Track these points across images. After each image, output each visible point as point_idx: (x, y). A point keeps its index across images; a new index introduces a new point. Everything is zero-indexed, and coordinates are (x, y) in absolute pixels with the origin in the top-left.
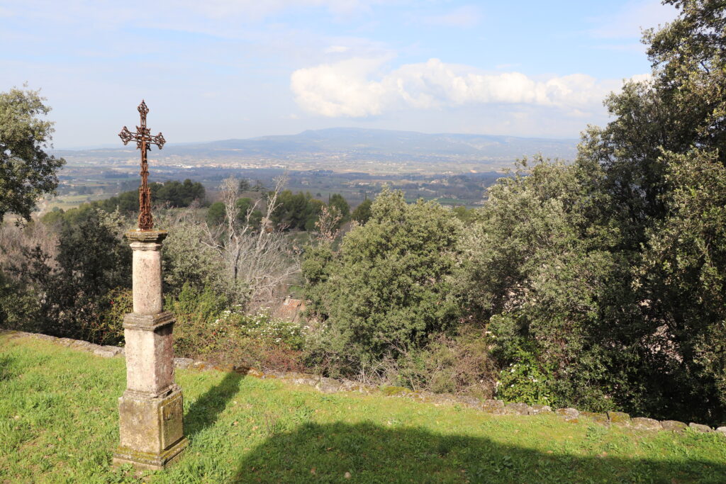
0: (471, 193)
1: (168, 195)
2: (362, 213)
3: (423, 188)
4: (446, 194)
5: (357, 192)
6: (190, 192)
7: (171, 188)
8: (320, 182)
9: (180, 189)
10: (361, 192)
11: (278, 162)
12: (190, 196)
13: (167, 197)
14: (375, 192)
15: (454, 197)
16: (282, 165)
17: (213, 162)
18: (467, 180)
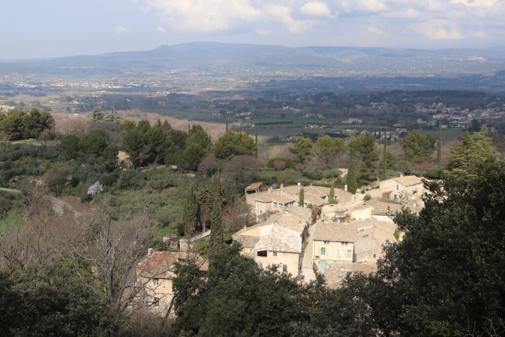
0: (338, 112)
1: (12, 126)
2: (224, 145)
3: (287, 107)
4: (311, 113)
5: (218, 113)
6: (38, 122)
7: (16, 119)
8: (178, 103)
9: (26, 119)
10: (222, 112)
11: (132, 81)
12: (37, 127)
13: (11, 129)
14: (236, 113)
15: (320, 116)
16: (137, 83)
17: (60, 81)
18: (335, 97)
